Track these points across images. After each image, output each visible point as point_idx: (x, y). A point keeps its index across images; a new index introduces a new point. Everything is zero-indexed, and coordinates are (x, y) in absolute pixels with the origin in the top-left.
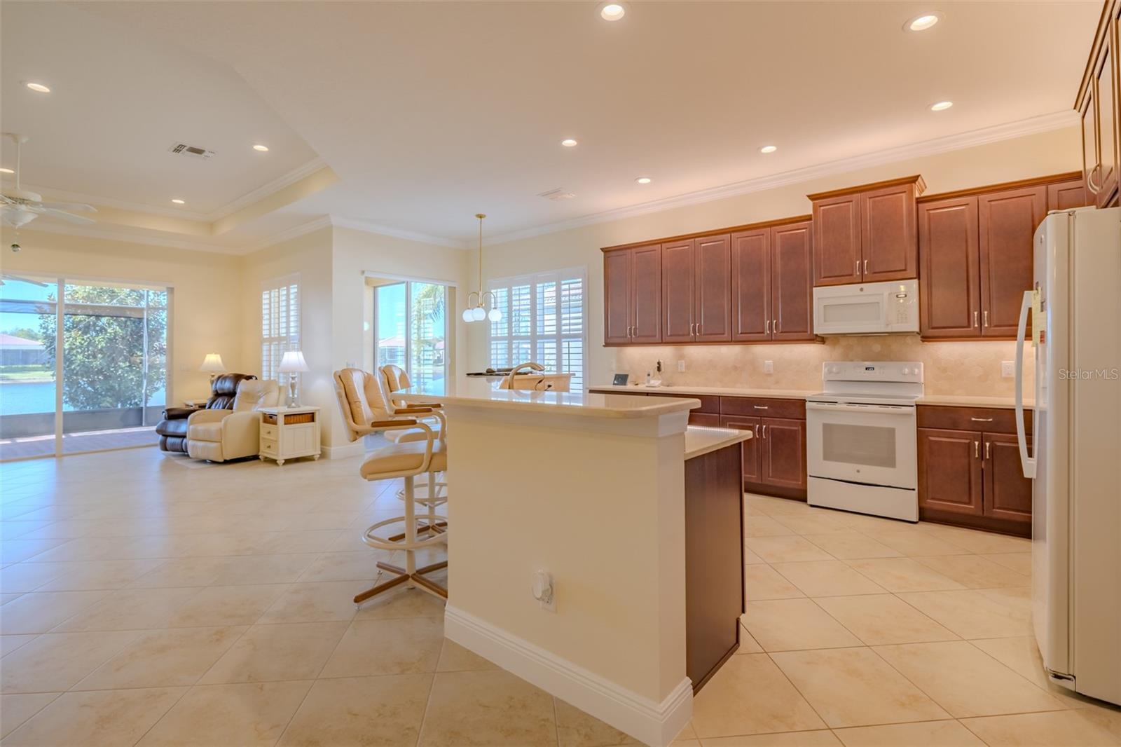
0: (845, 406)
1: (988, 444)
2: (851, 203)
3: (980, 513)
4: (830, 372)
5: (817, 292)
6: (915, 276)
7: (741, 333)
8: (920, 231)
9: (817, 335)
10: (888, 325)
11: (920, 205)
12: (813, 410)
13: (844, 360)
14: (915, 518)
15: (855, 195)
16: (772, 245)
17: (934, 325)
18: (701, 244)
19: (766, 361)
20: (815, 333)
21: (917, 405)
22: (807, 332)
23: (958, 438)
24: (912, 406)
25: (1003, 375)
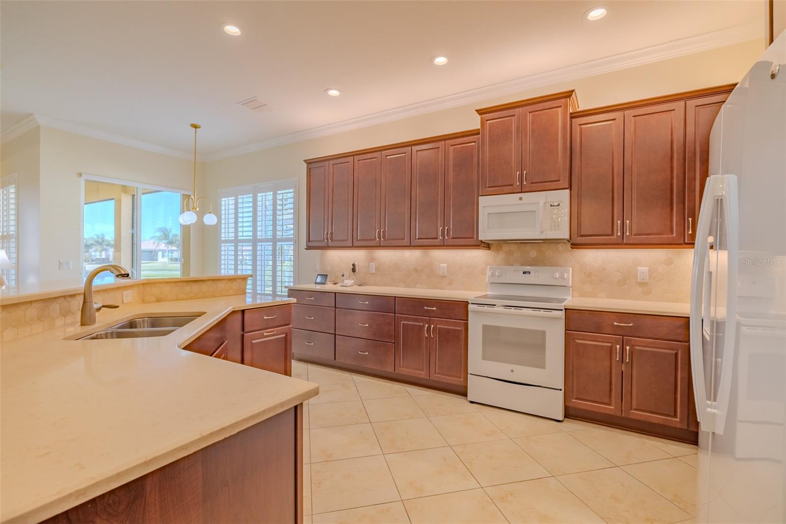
0: (502, 309)
1: (628, 348)
2: (513, 117)
3: (618, 414)
4: (493, 275)
5: (483, 201)
6: (567, 187)
7: (418, 239)
8: (573, 144)
9: (481, 241)
10: (542, 232)
11: (573, 120)
12: (474, 312)
13: (506, 265)
14: (560, 416)
15: (517, 110)
16: (446, 158)
17: (582, 233)
18: (387, 156)
19: (441, 265)
20: (479, 239)
21: (566, 309)
22: (473, 238)
23: (602, 342)
24: (562, 310)
25: (639, 280)
